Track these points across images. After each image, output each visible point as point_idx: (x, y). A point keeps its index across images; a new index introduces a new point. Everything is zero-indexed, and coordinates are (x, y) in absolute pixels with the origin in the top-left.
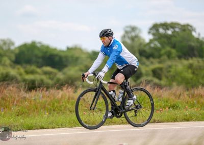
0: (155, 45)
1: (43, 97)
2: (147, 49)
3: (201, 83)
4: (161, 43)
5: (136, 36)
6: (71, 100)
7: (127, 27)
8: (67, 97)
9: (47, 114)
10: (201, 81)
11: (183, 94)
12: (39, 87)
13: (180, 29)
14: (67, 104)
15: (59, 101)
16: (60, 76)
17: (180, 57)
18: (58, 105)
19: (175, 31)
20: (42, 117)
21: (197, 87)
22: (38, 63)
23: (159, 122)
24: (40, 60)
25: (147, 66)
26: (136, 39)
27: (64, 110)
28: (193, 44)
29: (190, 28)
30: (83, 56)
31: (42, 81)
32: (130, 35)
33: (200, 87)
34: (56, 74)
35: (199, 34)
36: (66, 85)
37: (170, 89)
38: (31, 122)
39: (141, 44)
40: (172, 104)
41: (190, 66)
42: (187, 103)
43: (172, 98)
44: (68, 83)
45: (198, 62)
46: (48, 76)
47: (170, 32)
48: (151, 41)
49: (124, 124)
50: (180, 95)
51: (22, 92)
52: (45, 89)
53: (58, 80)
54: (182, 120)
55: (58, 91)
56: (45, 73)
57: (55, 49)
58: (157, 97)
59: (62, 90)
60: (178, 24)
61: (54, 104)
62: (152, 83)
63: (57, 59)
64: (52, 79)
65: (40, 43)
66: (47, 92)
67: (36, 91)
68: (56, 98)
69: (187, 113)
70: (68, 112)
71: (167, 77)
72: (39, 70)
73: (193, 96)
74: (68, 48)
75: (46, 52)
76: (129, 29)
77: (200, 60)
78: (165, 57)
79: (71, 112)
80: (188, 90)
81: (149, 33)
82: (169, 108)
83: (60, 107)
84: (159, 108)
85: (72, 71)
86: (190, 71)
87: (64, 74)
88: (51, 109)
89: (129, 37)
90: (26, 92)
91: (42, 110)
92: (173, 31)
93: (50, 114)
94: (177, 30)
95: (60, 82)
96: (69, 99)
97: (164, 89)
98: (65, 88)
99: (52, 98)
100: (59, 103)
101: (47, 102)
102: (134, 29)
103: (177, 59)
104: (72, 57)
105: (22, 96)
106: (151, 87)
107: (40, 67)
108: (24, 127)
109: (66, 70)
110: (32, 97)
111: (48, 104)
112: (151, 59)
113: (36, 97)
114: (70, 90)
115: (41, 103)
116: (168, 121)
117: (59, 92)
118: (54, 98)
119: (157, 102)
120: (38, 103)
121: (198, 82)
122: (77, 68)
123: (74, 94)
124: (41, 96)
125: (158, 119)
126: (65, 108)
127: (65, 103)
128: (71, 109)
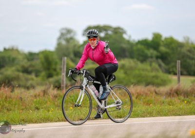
3: (132, 83)
5: (71, 38)
6: (8, 99)
7: (63, 29)
8: (4, 96)
10: (132, 80)
13: (112, 31)
14: (5, 103)
19: (107, 34)
21: (129, 86)
26: (71, 41)
28: (124, 46)
29: (121, 31)
30: (20, 57)
32: (65, 37)
33: (132, 86)
35: (130, 37)
36: (3, 85)
39: (75, 46)
41: (123, 66)
44: (5, 83)
45: (130, 63)
47: (102, 35)
48: (85, 43)
49: (60, 121)
70: (5, 111)
73: (125, 95)
74: (5, 49)
76: (64, 31)
77: (131, 61)
79: (8, 110)
81: (84, 35)
85: (9, 71)
86: (122, 71)
89: (64, 39)
94: (110, 32)
96: (6, 98)
98: (2, 88)
102: (69, 31)
104: (9, 57)
109: (3, 70)
114: (7, 89)
121: (130, 81)
122: (14, 68)
123: (11, 94)
126: (3, 106)
127: (3, 102)
128: (8, 108)
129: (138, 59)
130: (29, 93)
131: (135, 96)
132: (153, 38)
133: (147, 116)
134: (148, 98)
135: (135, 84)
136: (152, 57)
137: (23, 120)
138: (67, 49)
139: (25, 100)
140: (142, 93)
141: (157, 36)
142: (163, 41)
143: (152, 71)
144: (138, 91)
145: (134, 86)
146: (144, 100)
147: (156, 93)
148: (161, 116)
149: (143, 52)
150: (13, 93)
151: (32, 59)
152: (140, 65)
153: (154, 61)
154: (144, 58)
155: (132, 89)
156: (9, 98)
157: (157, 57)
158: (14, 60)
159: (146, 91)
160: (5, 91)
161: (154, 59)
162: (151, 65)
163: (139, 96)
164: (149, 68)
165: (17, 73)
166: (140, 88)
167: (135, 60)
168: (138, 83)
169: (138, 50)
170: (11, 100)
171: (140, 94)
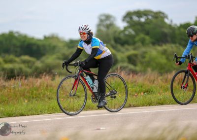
0: (130, 32)
1: (22, 85)
2: (122, 36)
3: (175, 69)
4: (134, 30)
5: (111, 25)
6: (49, 88)
7: (101, 15)
8: (45, 85)
9: (26, 101)
11: (157, 78)
12: (18, 76)
13: (152, 16)
14: (46, 92)
15: (37, 89)
16: (39, 64)
17: (154, 44)
18: (37, 93)
19: (146, 20)
20: (22, 105)
22: (16, 52)
23: (134, 106)
24: (18, 50)
25: (123, 53)
26: (111, 28)
27: (43, 97)
28: (166, 30)
29: (162, 15)
30: (60, 45)
31: (21, 69)
34: (34, 63)
35: (171, 21)
36: (44, 74)
37: (144, 75)
38: (12, 109)
39: (115, 32)
40: (147, 88)
41: (164, 52)
42: (161, 87)
43: (147, 83)
44: (45, 71)
45: (172, 48)
46: (26, 65)
47: (143, 20)
48: (125, 28)
50: (154, 80)
51: (2, 81)
52: (24, 77)
53: (37, 69)
56: (24, 62)
57: (33, 39)
58: (132, 83)
59: (40, 78)
60: (150, 12)
61: (33, 92)
62: (127, 70)
63: (35, 48)
64: (30, 67)
65: (17, 33)
66: (26, 81)
67: (15, 79)
69: (161, 97)
70: (47, 100)
71: (142, 63)
72: (17, 59)
73: (166, 81)
74: (45, 38)
75: (24, 41)
76: (103, 18)
77: (173, 45)
78: (139, 44)
79: (49, 98)
80: (162, 75)
81: (123, 20)
82: (144, 93)
83: (39, 94)
84: (134, 93)
85: (50, 59)
86: (164, 57)
87: (42, 62)
88: (30, 97)
89: (104, 26)
90: (5, 81)
91: (21, 98)
92: (146, 18)
93: (29, 101)
94: (150, 17)
95: (38, 71)
96: (47, 86)
97: (139, 74)
98: (43, 77)
99: (31, 86)
100: (38, 91)
101: (26, 89)
102: (108, 17)
103: (151, 45)
104: (49, 46)
105: (2, 85)
106: (126, 72)
107: (18, 56)
108: (4, 114)
109: (44, 58)
110: (11, 85)
111: (27, 92)
112: (126, 46)
113: (15, 85)
114: (47, 77)
115: (21, 91)
116: (143, 105)
117: (38, 80)
118: (33, 86)
119: (132, 87)
120: (18, 90)
121: (172, 67)
122: (54, 56)
123: (52, 82)
124: (20, 84)
125: (134, 103)
126: (44, 95)
127: (44, 91)
128: (50, 96)
129: (180, 44)
132: (196, 22)
138: (107, 35)
139: (65, 88)
150: (54, 81)
151: (73, 47)
156: (50, 86)
158: (54, 48)
160: (46, 80)
165: (58, 61)
167: (178, 45)
170: (52, 88)
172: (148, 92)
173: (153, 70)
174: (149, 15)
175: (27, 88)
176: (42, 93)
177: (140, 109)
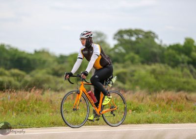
0: (120, 50)
1: (11, 98)
2: (112, 54)
3: (163, 89)
4: (125, 49)
5: (102, 42)
6: (38, 102)
9: (15, 114)
10: (163, 86)
11: (146, 97)
12: (8, 88)
13: (143, 36)
14: (35, 106)
15: (27, 102)
16: (28, 78)
17: (143, 63)
18: (26, 106)
19: (138, 38)
20: (10, 117)
21: (159, 92)
22: (6, 65)
24: (9, 63)
27: (32, 110)
28: (155, 50)
29: (152, 35)
30: (51, 60)
31: (10, 82)
32: (96, 40)
33: (162, 91)
34: (23, 76)
35: (161, 41)
36: (34, 87)
37: (134, 93)
39: (106, 49)
40: (135, 107)
41: (153, 72)
42: (150, 106)
43: (136, 101)
45: (161, 68)
46: (16, 78)
47: (133, 39)
48: (116, 46)
50: (143, 98)
53: (26, 82)
54: (145, 122)
55: (26, 92)
56: (13, 75)
57: (23, 52)
59: (30, 92)
61: (22, 105)
63: (25, 62)
64: (20, 81)
65: (8, 46)
66: (15, 94)
67: (4, 92)
68: (24, 99)
69: (150, 116)
70: (35, 114)
71: (131, 81)
72: (7, 72)
73: (155, 100)
74: (36, 52)
75: (15, 55)
77: (162, 66)
78: (129, 62)
79: (38, 112)
80: (150, 94)
81: (114, 38)
82: (133, 111)
83: (28, 107)
85: (40, 74)
86: (153, 76)
87: (32, 76)
88: (19, 110)
91: (10, 111)
93: (17, 114)
94: (141, 36)
95: (28, 84)
96: (36, 100)
97: (128, 92)
98: (33, 90)
99: (20, 99)
100: (27, 104)
101: (15, 103)
102: (99, 35)
103: (140, 64)
104: (40, 60)
107: (9, 69)
109: (33, 72)
111: (16, 105)
113: (5, 98)
114: (37, 92)
115: (9, 104)
116: (132, 123)
117: (27, 94)
118: (22, 99)
119: (121, 105)
120: (6, 104)
121: (160, 86)
122: (44, 71)
123: (41, 96)
124: (10, 96)
126: (32, 109)
127: (33, 105)
128: (38, 110)
129: (169, 64)
130: (59, 96)
131: (166, 101)
132: (185, 43)
133: (177, 123)
134: (179, 104)
135: (166, 90)
136: (183, 63)
137: (53, 123)
139: (54, 103)
140: (172, 99)
141: (189, 41)
142: (195, 46)
143: (183, 77)
144: (169, 97)
145: (164, 91)
146: (175, 106)
147: (187, 98)
148: (191, 122)
149: (174, 57)
150: (43, 95)
151: (63, 62)
152: (171, 71)
153: (186, 67)
154: (175, 64)
155: (163, 95)
156: (39, 100)
157: (189, 63)
158: (44, 62)
159: (177, 97)
160: (34, 94)
161: (186, 64)
162: (182, 71)
163: (169, 101)
164: (180, 73)
165: (47, 76)
166: (171, 94)
167: (166, 65)
168: (169, 88)
169: (169, 55)
170: (41, 102)
171: (171, 100)
172: (137, 110)
173: (141, 89)
174: (139, 34)
175: (17, 101)
176: (31, 106)
177: (128, 127)
